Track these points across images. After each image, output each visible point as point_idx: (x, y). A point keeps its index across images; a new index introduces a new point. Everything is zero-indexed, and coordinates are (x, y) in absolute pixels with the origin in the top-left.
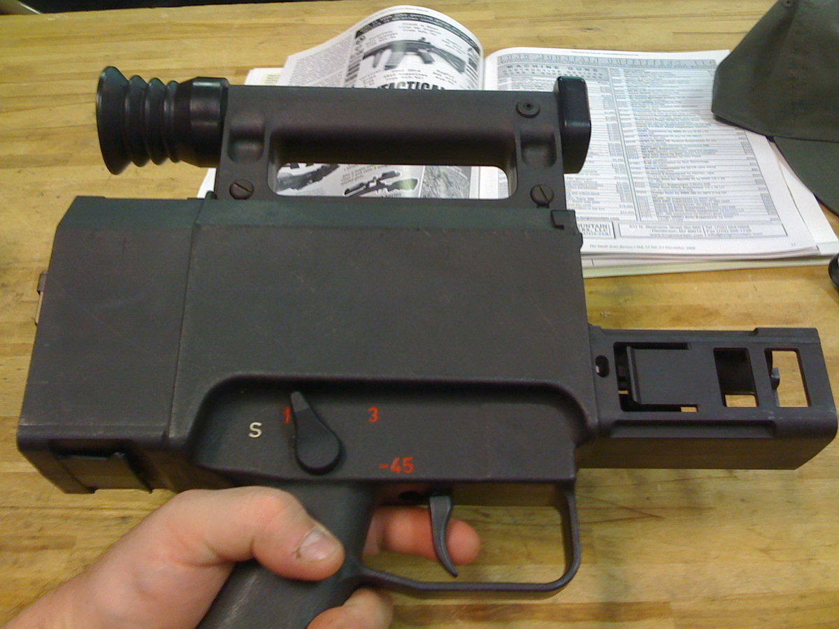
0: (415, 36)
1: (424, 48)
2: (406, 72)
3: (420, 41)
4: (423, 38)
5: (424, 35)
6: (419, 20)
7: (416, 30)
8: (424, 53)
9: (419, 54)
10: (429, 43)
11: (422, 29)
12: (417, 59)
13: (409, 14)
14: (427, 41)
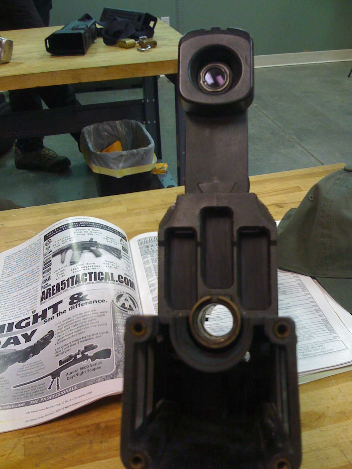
0: (86, 238)
1: (94, 246)
2: (86, 265)
3: (89, 241)
4: (92, 239)
5: (92, 237)
6: (86, 226)
7: (86, 233)
8: (94, 250)
9: (92, 251)
10: (96, 242)
11: (89, 232)
12: (91, 255)
13: (79, 223)
14: (94, 240)
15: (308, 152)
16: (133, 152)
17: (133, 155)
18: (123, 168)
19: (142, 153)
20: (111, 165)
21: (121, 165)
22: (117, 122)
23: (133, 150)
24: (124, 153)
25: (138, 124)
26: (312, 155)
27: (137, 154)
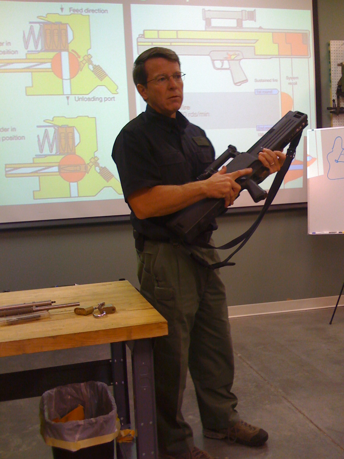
15: (296, 408)
16: (91, 421)
17: (91, 424)
18: (79, 439)
19: (101, 422)
20: (66, 437)
21: (77, 436)
22: (82, 384)
23: (92, 419)
24: (82, 422)
25: (104, 386)
26: (300, 412)
27: (96, 423)
